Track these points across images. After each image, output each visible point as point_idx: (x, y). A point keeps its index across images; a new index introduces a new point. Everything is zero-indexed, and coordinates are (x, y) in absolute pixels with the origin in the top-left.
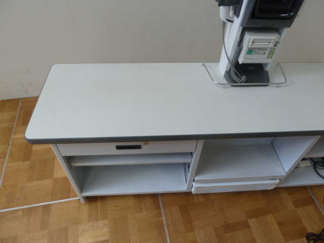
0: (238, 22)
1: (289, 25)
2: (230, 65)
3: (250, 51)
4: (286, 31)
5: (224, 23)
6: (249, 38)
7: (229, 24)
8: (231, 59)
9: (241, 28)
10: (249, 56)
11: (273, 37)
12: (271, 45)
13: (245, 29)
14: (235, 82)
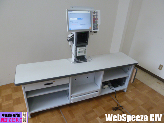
0: (74, 45)
1: (87, 44)
2: (75, 57)
3: (79, 52)
4: (87, 46)
5: (71, 46)
6: (78, 49)
7: (72, 46)
8: (75, 55)
9: (75, 47)
10: (79, 54)
11: (84, 48)
12: (84, 50)
13: (77, 47)
14: (77, 62)
